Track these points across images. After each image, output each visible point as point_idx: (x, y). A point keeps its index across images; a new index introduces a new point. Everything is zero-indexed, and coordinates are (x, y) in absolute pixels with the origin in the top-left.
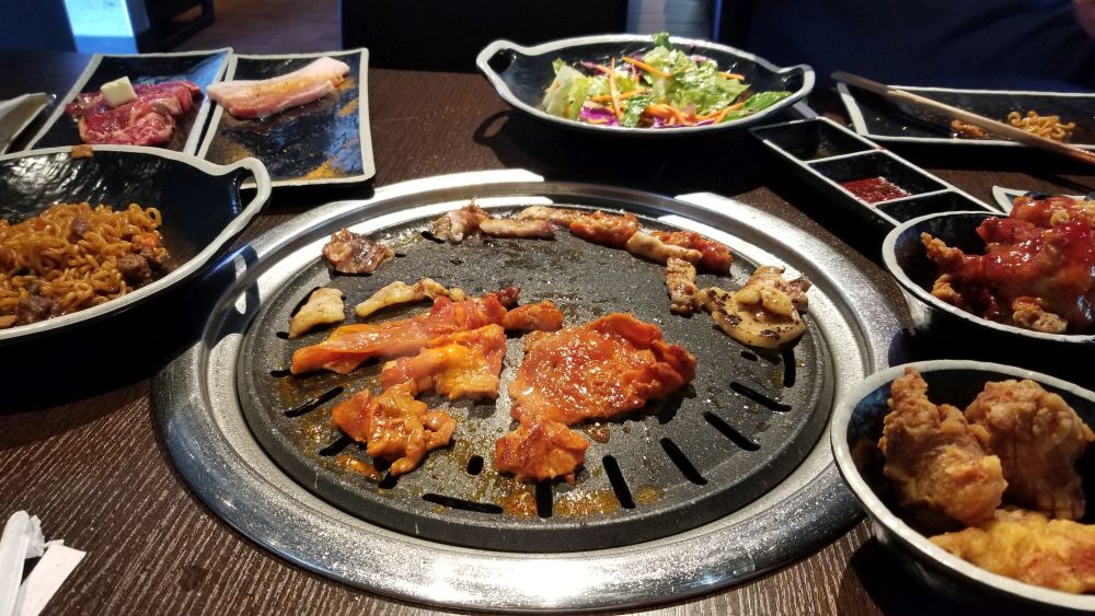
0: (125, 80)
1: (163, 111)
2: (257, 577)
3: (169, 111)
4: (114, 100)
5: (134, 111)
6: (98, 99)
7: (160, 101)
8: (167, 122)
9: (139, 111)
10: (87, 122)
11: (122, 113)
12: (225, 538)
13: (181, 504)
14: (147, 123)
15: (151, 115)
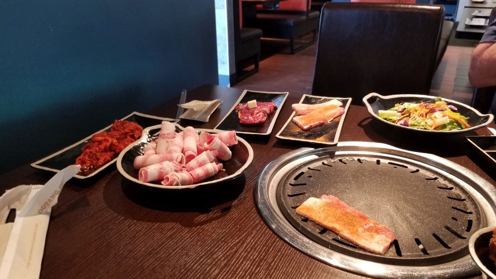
0: (255, 101)
1: (264, 112)
2: (283, 247)
3: (266, 112)
4: (250, 107)
5: (256, 111)
6: (245, 106)
7: (264, 109)
8: (265, 116)
9: (258, 111)
10: (241, 113)
11: (252, 111)
12: (274, 236)
13: (262, 225)
14: (259, 116)
15: (261, 113)
